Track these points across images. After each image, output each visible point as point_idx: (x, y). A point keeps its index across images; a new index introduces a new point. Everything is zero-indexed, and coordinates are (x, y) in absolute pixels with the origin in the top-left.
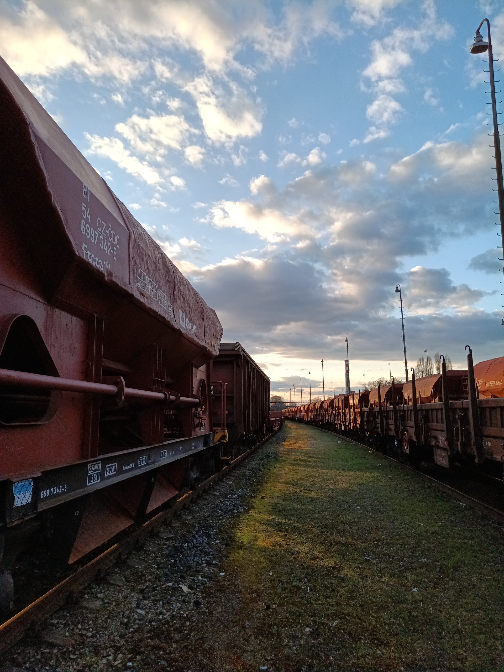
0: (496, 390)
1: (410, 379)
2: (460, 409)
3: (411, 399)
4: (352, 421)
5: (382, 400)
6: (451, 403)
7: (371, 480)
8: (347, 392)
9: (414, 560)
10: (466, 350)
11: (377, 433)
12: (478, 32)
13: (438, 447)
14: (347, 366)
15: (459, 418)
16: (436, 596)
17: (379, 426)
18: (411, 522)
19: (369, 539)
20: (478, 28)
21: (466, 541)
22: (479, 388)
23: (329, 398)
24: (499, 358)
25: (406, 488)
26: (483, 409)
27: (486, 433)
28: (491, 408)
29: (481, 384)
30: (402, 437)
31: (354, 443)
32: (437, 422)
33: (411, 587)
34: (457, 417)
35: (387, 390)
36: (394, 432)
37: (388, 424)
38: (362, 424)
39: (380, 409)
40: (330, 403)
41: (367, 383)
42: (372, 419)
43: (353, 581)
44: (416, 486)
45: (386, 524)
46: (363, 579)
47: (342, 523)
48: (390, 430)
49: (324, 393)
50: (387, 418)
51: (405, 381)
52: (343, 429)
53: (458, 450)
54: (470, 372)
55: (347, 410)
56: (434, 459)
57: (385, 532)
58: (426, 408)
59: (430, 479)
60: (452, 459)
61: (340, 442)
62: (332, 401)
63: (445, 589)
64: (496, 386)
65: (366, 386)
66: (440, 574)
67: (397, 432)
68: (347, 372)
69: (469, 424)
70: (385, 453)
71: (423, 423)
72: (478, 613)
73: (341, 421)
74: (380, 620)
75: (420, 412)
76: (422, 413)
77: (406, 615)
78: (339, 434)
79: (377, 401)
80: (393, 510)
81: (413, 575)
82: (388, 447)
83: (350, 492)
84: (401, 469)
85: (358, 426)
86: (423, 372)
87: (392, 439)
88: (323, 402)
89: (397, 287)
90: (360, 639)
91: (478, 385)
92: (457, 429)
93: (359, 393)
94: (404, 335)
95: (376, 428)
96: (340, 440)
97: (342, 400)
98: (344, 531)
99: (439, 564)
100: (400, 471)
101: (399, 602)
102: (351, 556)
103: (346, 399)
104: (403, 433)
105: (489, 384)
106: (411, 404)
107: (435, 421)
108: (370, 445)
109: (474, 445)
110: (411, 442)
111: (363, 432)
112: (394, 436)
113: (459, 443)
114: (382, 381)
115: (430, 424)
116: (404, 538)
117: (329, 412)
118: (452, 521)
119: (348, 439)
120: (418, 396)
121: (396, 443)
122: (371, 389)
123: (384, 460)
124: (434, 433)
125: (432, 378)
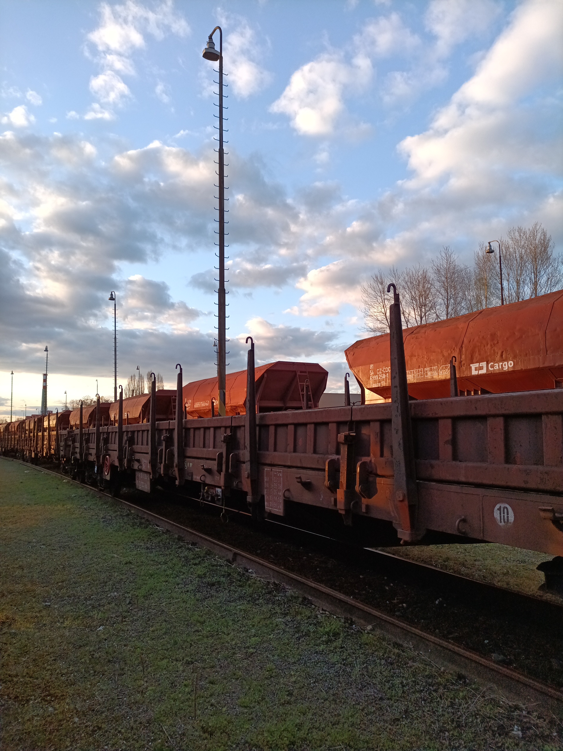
0: (203, 411)
1: (118, 398)
2: (166, 430)
3: (117, 420)
4: (45, 447)
5: (85, 421)
6: (158, 424)
7: (62, 513)
8: (42, 412)
9: (103, 597)
10: (176, 368)
11: (75, 459)
12: (210, 37)
13: (140, 470)
14: (45, 381)
15: (164, 440)
16: (123, 630)
17: (78, 450)
18: (104, 555)
19: (53, 582)
20: (211, 33)
21: (160, 566)
22: (187, 409)
23: (18, 419)
24: (208, 379)
25: (103, 518)
26: (188, 430)
27: (188, 454)
28: (195, 429)
29: (189, 405)
30: (103, 462)
31: (46, 472)
32: (142, 445)
33: (96, 627)
34: (162, 438)
35: (91, 410)
36: (95, 456)
37: (88, 448)
38: (57, 450)
39: (81, 431)
40: (19, 425)
41: (68, 401)
42: (70, 443)
43: (27, 634)
44: (114, 515)
45: (75, 561)
46: (39, 629)
47: (21, 568)
48: (91, 454)
49: (11, 413)
50: (88, 441)
51: (113, 400)
52: (33, 456)
53: (160, 473)
54: (179, 391)
55: (40, 434)
56: (135, 484)
57: (73, 570)
58: (132, 429)
59: (129, 505)
60: (153, 483)
61: (28, 471)
62: (23, 422)
63: (132, 622)
64: (203, 407)
65: (68, 405)
66: (129, 606)
67: (98, 457)
68: (45, 388)
69: (173, 446)
70: (83, 482)
71: (127, 445)
72: (163, 638)
73: (31, 447)
74: (57, 672)
75: (125, 434)
76: (127, 435)
77: (87, 659)
78: (27, 462)
79: (78, 422)
80: (85, 544)
81: (100, 613)
82: (86, 474)
83: (34, 530)
84: (100, 497)
85: (53, 452)
86: (133, 391)
87: (92, 464)
88: (9, 424)
89: (112, 295)
90: (28, 701)
91: (187, 405)
92: (162, 450)
93: (57, 412)
94: (115, 349)
95: (74, 453)
96: (28, 470)
97: (35, 422)
98: (22, 577)
99: (130, 595)
100: (98, 499)
101: (81, 646)
102: (28, 605)
103: (39, 420)
104: (104, 457)
105: (197, 405)
106: (117, 425)
107: (141, 443)
108: (66, 472)
109: (176, 467)
110: (113, 467)
111: (58, 459)
112: (95, 461)
113: (162, 465)
114: (87, 400)
115: (135, 447)
116: (94, 574)
117: (17, 436)
118: (148, 548)
119: (38, 468)
120: (125, 416)
121: (96, 469)
122: (73, 409)
123: (80, 489)
124: (137, 456)
125: (143, 398)
